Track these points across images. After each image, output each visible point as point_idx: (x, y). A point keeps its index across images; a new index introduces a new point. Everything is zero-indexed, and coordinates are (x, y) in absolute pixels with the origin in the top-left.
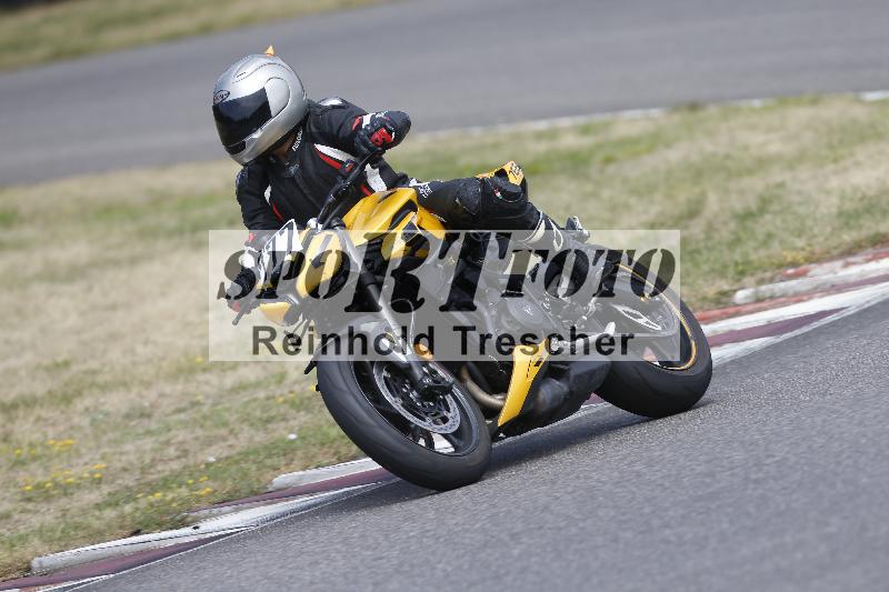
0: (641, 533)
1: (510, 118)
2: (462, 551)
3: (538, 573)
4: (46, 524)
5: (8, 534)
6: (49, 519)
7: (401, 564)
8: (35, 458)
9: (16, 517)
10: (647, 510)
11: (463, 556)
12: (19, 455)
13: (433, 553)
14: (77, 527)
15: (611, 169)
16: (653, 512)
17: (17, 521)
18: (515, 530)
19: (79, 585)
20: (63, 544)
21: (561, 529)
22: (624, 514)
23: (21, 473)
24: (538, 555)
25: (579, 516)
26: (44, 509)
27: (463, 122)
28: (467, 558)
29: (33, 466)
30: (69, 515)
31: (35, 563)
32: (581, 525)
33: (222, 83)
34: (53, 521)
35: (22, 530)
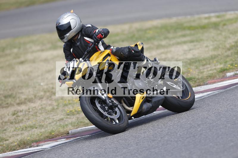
0: (233, 125)
1: (198, 13)
2: (185, 129)
3: (205, 135)
4: (73, 121)
5: (63, 124)
6: (74, 120)
7: (168, 133)
8: (70, 104)
9: (65, 119)
10: (234, 118)
11: (185, 131)
12: (66, 103)
13: (177, 130)
14: (81, 122)
15: (225, 27)
16: (236, 119)
17: (65, 121)
18: (199, 124)
19: (81, 138)
20: (77, 127)
21: (211, 123)
22: (228, 119)
23: (66, 108)
24: (205, 130)
25: (216, 120)
26: (72, 118)
27: (186, 14)
28: (186, 131)
29: (69, 106)
30: (79, 119)
31: (70, 132)
32: (217, 122)
33: (59, 20)
34: (75, 121)
35: (66, 123)
